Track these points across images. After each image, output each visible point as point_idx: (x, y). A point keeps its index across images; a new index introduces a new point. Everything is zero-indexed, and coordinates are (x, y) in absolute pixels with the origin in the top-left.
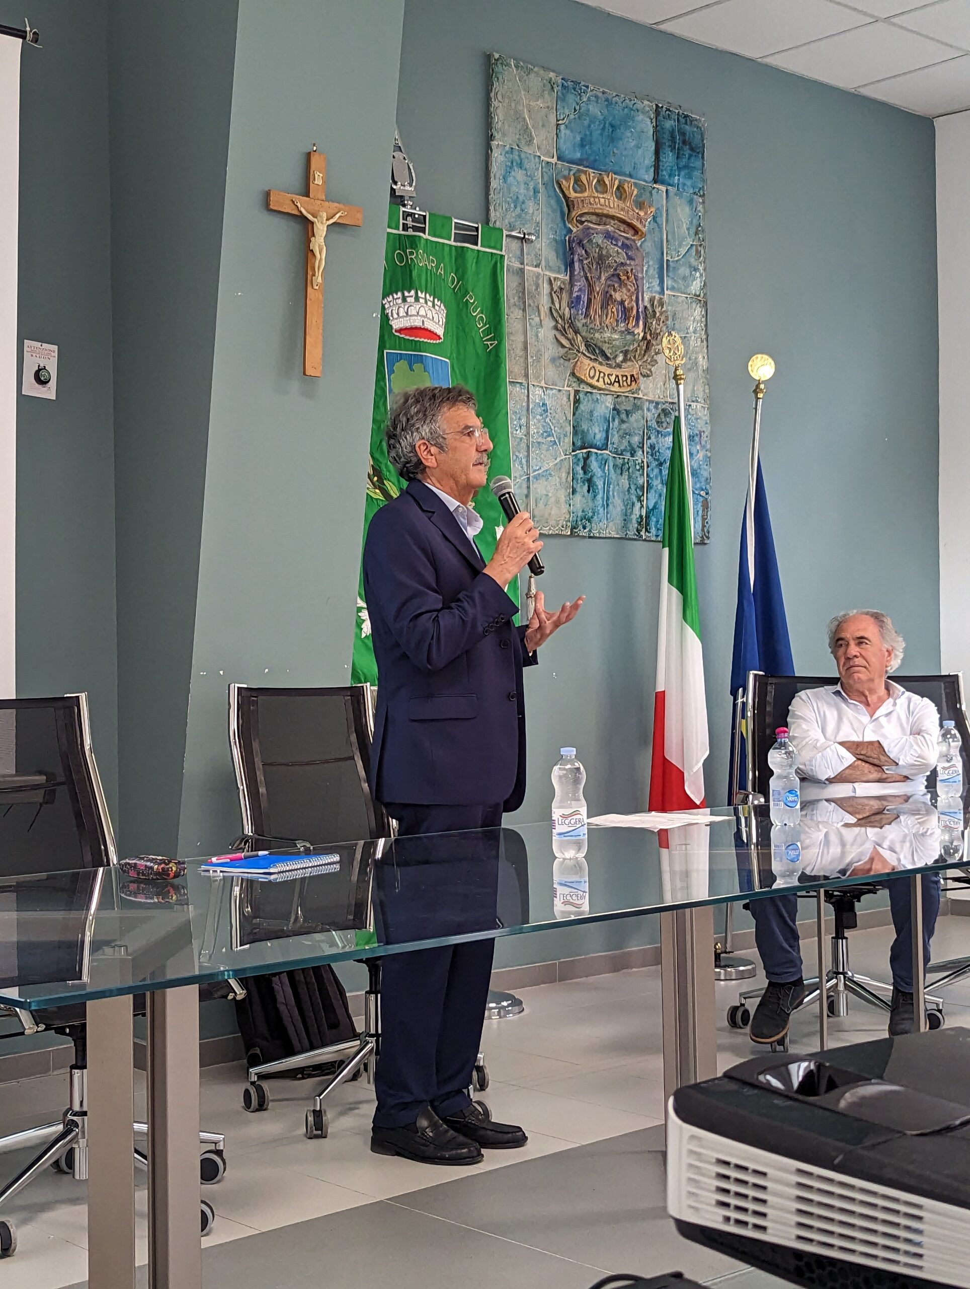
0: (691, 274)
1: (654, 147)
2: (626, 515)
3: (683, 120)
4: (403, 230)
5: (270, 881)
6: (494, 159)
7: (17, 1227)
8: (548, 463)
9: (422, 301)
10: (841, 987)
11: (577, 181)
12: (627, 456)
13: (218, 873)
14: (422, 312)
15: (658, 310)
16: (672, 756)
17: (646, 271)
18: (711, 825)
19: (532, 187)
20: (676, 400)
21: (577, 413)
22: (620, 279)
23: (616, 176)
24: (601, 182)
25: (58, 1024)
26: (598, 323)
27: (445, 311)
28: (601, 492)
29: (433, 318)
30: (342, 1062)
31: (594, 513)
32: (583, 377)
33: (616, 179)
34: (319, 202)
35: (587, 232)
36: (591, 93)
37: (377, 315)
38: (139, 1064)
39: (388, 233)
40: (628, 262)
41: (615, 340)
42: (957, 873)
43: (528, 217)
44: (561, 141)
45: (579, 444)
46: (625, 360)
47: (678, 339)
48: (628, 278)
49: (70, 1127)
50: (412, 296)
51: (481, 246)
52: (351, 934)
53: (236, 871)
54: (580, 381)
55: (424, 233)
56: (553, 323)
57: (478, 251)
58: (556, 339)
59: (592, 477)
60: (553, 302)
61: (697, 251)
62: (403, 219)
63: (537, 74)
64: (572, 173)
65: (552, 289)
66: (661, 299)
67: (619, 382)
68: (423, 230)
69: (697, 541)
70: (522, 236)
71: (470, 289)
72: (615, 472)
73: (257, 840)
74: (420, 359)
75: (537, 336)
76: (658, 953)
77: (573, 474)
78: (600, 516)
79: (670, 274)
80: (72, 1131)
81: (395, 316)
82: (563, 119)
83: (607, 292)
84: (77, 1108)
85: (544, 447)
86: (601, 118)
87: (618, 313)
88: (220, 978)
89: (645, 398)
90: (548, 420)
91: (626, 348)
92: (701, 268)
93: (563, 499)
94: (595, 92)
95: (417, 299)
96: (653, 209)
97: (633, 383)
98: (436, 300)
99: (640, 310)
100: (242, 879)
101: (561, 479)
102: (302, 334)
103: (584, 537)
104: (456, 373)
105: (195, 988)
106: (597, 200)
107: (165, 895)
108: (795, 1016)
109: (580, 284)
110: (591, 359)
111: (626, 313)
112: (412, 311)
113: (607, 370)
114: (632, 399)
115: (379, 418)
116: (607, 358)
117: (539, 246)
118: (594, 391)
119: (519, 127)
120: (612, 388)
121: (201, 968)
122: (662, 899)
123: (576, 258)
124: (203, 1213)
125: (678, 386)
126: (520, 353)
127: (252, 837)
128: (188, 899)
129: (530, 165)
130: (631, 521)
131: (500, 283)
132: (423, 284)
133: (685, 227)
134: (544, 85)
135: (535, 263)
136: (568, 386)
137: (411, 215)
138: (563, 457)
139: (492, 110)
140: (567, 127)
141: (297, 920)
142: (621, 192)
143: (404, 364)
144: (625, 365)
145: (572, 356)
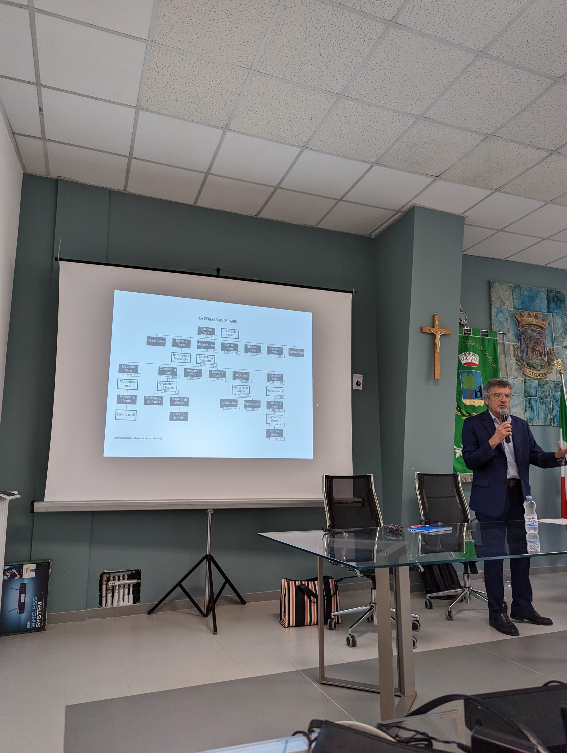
0: (563, 340)
1: (547, 301)
2: (545, 418)
3: (557, 293)
4: (464, 334)
5: (430, 535)
6: (492, 311)
7: (357, 637)
8: (516, 402)
9: (471, 355)
11: (521, 315)
12: (544, 399)
13: (414, 531)
14: (471, 358)
15: (552, 352)
17: (547, 340)
19: (505, 318)
20: (561, 380)
21: (526, 385)
22: (538, 343)
24: (529, 314)
25: (367, 575)
26: (531, 357)
27: (479, 357)
28: (536, 411)
29: (475, 359)
30: (457, 595)
31: (534, 418)
32: (527, 374)
33: (534, 313)
34: (438, 328)
35: (525, 330)
37: (457, 360)
38: (391, 589)
39: (459, 336)
40: (540, 338)
41: (538, 362)
43: (505, 327)
44: (515, 304)
45: (527, 395)
46: (541, 368)
47: (560, 361)
48: (541, 343)
50: (467, 353)
52: (457, 553)
53: (419, 531)
54: (526, 376)
55: (470, 334)
56: (515, 359)
57: (489, 338)
58: (517, 363)
59: (532, 406)
60: (515, 352)
61: (565, 333)
62: (464, 331)
63: (505, 284)
64: (519, 313)
65: (514, 348)
66: (553, 348)
67: (540, 375)
70: (503, 333)
71: (486, 350)
72: (540, 404)
73: (425, 521)
74: (471, 372)
75: (510, 363)
77: (525, 405)
78: (536, 418)
79: (556, 340)
80: (372, 609)
81: (463, 360)
82: (515, 297)
83: (533, 348)
84: (374, 602)
86: (528, 295)
87: (538, 354)
88: (416, 565)
89: (549, 380)
91: (542, 365)
93: (522, 413)
94: (525, 288)
95: (469, 354)
97: (545, 375)
98: (476, 354)
99: (546, 352)
100: (421, 534)
101: (521, 406)
102: (433, 367)
104: (483, 376)
105: (408, 567)
106: (528, 320)
107: (398, 537)
109: (524, 346)
110: (529, 369)
111: (541, 354)
112: (468, 358)
113: (535, 372)
114: (545, 381)
115: (458, 390)
116: (535, 368)
117: (509, 335)
118: (531, 379)
119: (500, 301)
120: (537, 378)
121: (409, 561)
123: (522, 338)
124: (413, 641)
125: (561, 376)
126: (505, 368)
127: (424, 520)
128: (405, 539)
129: (504, 311)
130: (547, 420)
131: (496, 347)
132: (471, 349)
133: (560, 325)
134: (508, 287)
135: (508, 341)
136: (522, 377)
137: (466, 330)
138: (521, 400)
139: (491, 296)
140: (516, 299)
141: (439, 548)
142: (536, 317)
143: (465, 374)
144: (541, 370)
145: (522, 368)
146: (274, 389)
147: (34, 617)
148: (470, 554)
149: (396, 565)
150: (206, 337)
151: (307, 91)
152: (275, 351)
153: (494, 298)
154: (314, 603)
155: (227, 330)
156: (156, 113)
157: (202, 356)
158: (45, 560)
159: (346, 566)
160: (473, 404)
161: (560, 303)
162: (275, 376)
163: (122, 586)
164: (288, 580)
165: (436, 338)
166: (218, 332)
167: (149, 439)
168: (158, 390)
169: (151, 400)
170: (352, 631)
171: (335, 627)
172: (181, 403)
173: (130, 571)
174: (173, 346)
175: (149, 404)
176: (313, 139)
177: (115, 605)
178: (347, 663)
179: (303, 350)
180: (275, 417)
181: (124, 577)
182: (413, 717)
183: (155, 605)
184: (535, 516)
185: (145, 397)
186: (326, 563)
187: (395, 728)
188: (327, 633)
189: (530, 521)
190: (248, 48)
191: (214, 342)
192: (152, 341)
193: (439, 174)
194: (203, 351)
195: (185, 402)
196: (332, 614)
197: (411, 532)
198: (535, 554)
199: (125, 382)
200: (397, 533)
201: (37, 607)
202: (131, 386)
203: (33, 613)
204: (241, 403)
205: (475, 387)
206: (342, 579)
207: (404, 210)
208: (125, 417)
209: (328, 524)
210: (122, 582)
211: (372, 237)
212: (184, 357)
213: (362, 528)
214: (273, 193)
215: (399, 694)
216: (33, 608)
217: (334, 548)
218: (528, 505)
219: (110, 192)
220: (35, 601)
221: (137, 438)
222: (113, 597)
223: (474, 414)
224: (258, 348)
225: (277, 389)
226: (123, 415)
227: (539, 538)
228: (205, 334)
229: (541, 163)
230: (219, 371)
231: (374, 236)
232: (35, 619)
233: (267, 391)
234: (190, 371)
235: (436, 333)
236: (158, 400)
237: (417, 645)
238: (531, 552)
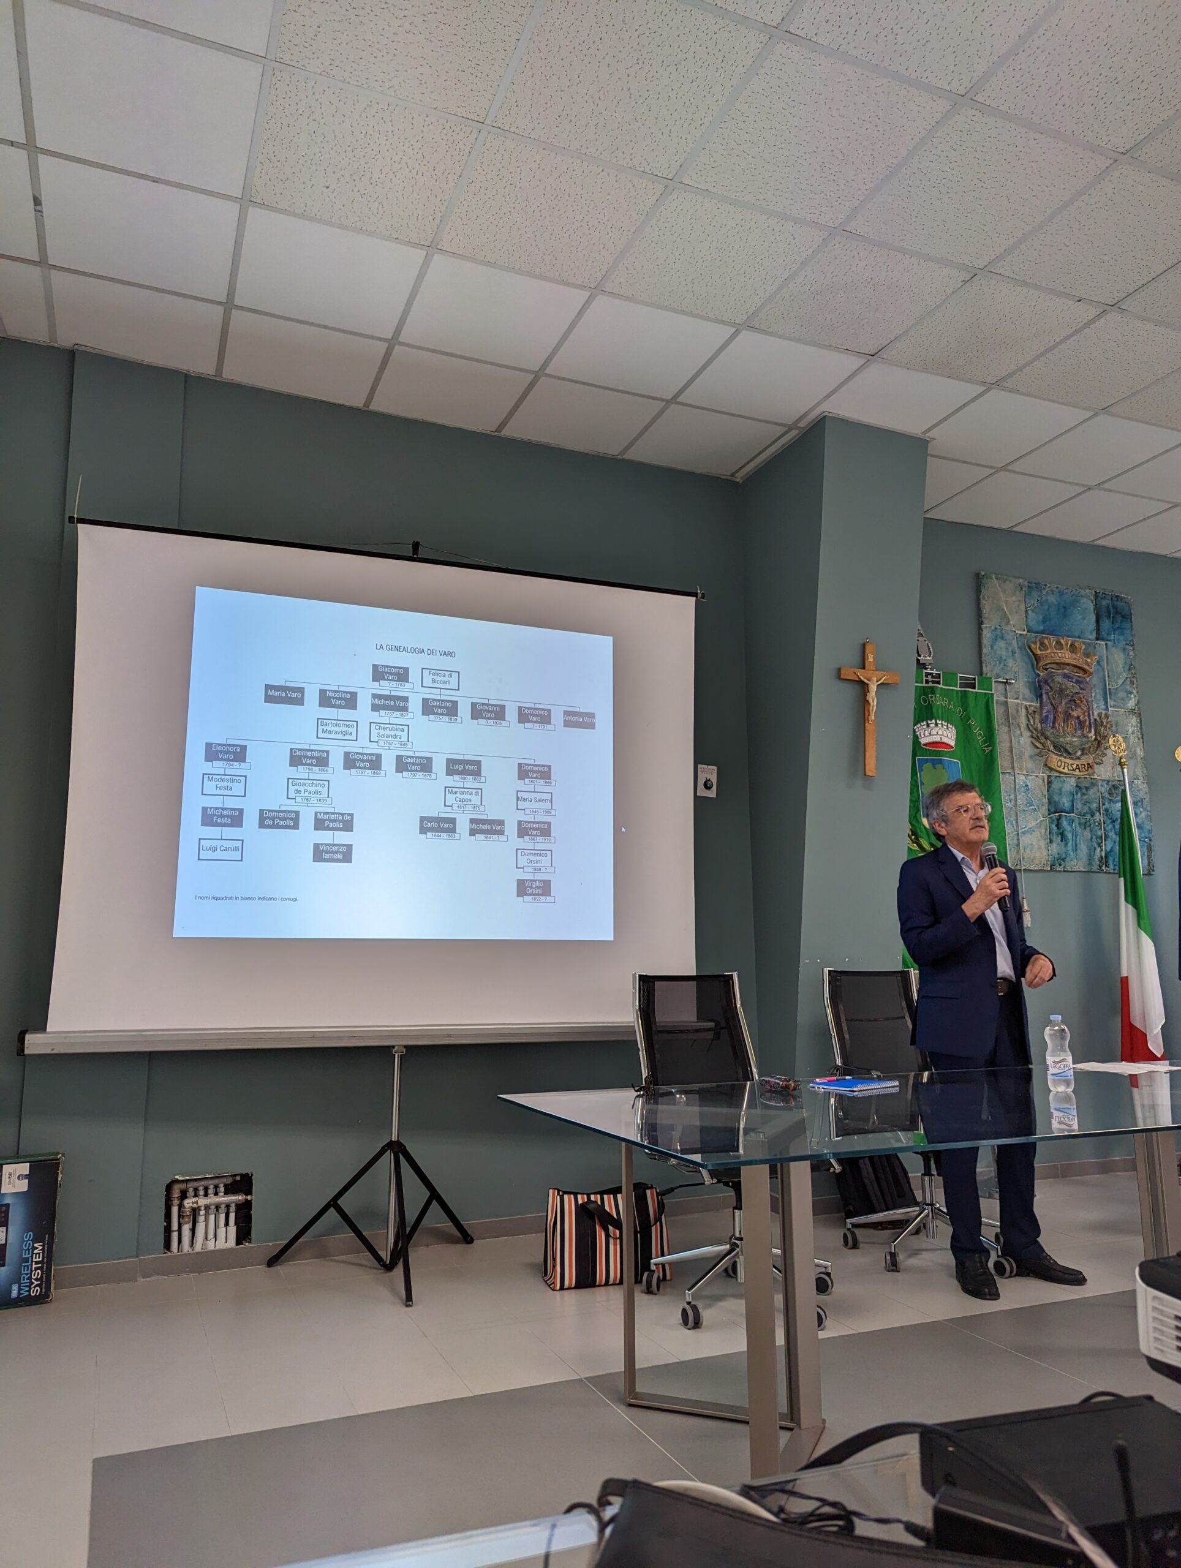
0: (1128, 696)
1: (1095, 617)
2: (1090, 856)
3: (1115, 599)
4: (925, 683)
5: (854, 1096)
6: (984, 636)
7: (704, 1308)
8: (1031, 823)
9: (939, 725)
11: (1042, 644)
12: (1088, 817)
13: (821, 1089)
14: (940, 732)
15: (1105, 721)
16: (1137, 1022)
17: (1094, 696)
18: (1171, 1072)
19: (1010, 650)
20: (1122, 779)
21: (1051, 789)
22: (1076, 702)
24: (1058, 643)
25: (725, 1179)
26: (1062, 732)
27: (956, 731)
28: (1071, 841)
29: (948, 735)
30: (908, 1221)
31: (1066, 855)
32: (1053, 767)
33: (1068, 640)
34: (871, 672)
35: (1051, 675)
36: (1048, 589)
37: (910, 736)
38: (774, 1209)
39: (916, 687)
40: (1081, 692)
41: (1075, 742)
43: (1009, 669)
44: (1029, 621)
45: (1052, 810)
46: (1083, 754)
47: (1120, 739)
48: (1082, 702)
49: (734, 1247)
50: (933, 723)
51: (977, 689)
52: (910, 1134)
53: (831, 1088)
54: (1051, 769)
55: (940, 684)
56: (1029, 734)
57: (976, 692)
58: (1033, 744)
59: (1063, 831)
60: (1029, 721)
61: (1131, 681)
62: (925, 677)
63: (1010, 581)
64: (1038, 639)
65: (1028, 712)
66: (1106, 713)
67: (1079, 769)
68: (939, 683)
69: (1146, 873)
70: (1005, 681)
71: (971, 716)
72: (1080, 828)
73: (845, 1069)
74: (940, 762)
75: (1019, 742)
76: (1134, 1161)
77: (1050, 830)
78: (1071, 857)
79: (1112, 697)
80: (735, 1250)
81: (923, 736)
82: (1030, 607)
83: (1067, 711)
84: (737, 1235)
85: (1028, 813)
86: (1056, 603)
87: (1075, 724)
88: (825, 1158)
89: (1099, 778)
90: (1029, 795)
91: (1083, 746)
92: (1135, 692)
93: (1043, 846)
94: (1051, 588)
95: (936, 725)
96: (1097, 657)
97: (1090, 769)
98: (949, 724)
99: (1092, 722)
100: (836, 1095)
101: (1041, 833)
102: (862, 751)
103: (1060, 871)
105: (809, 1162)
106: (1056, 654)
107: (788, 1102)
109: (1047, 708)
110: (1058, 755)
111: (1081, 724)
112: (934, 732)
113: (1070, 762)
114: (1089, 779)
115: (914, 799)
116: (1070, 754)
117: (1017, 686)
118: (1062, 775)
119: (1000, 614)
121: (811, 1150)
122: (1135, 1124)
123: (1044, 692)
124: (819, 1314)
125: (1122, 769)
126: (1009, 754)
127: (841, 1067)
128: (802, 1105)
129: (1009, 637)
130: (1094, 860)
131: (992, 713)
132: (940, 715)
133: (1121, 666)
134: (1016, 587)
135: (1015, 697)
136: (1043, 773)
137: (931, 674)
138: (1042, 819)
139: (981, 606)
140: (1033, 611)
141: (874, 1122)
142: (1073, 648)
143: (929, 765)
144: (1083, 757)
145: (1043, 754)
146: (532, 796)
147: (27, 1274)
149: (786, 1158)
150: (391, 685)
151: (603, 171)
152: (534, 715)
153: (986, 611)
154: (615, 1239)
155: (434, 671)
156: (284, 211)
157: (382, 726)
158: (49, 1154)
159: (681, 1162)
161: (1121, 622)
162: (535, 768)
163: (213, 1207)
164: (561, 1193)
165: (868, 691)
166: (415, 676)
167: (270, 899)
168: (288, 798)
169: (273, 819)
170: (693, 1295)
171: (658, 1290)
172: (337, 825)
173: (231, 1176)
174: (321, 705)
175: (269, 827)
176: (615, 273)
177: (198, 1247)
178: (683, 1362)
179: (592, 715)
180: (535, 855)
181: (216, 1190)
182: (814, 1470)
183: (282, 1249)
184: (1068, 1056)
185: (261, 811)
186: (640, 1157)
187: (779, 1495)
188: (640, 1299)
189: (1058, 1066)
190: (478, 78)
191: (408, 697)
192: (277, 694)
193: (877, 351)
194: (383, 716)
195: (347, 824)
196: (652, 1261)
197: (815, 1092)
198: (1066, 1134)
199: (218, 780)
200: (786, 1093)
201: (33, 1253)
202: (231, 789)
203: (25, 1266)
204: (463, 825)
206: (672, 1190)
207: (802, 424)
208: (218, 855)
209: (644, 1075)
210: (212, 1200)
211: (738, 481)
212: (344, 729)
213: (714, 1084)
214: (532, 385)
215: (788, 1424)
216: (24, 1256)
217: (656, 1124)
218: (1054, 1034)
219: (187, 378)
220: (27, 1241)
221: (244, 899)
222: (193, 1230)
224: (499, 709)
225: (539, 796)
226: (214, 849)
227: (1075, 1103)
228: (388, 680)
229: (1086, 330)
230: (417, 757)
231: (741, 478)
232: (27, 1279)
233: (517, 800)
234: (356, 757)
235: (869, 680)
236: (288, 818)
237: (827, 1323)
238: (1059, 1129)
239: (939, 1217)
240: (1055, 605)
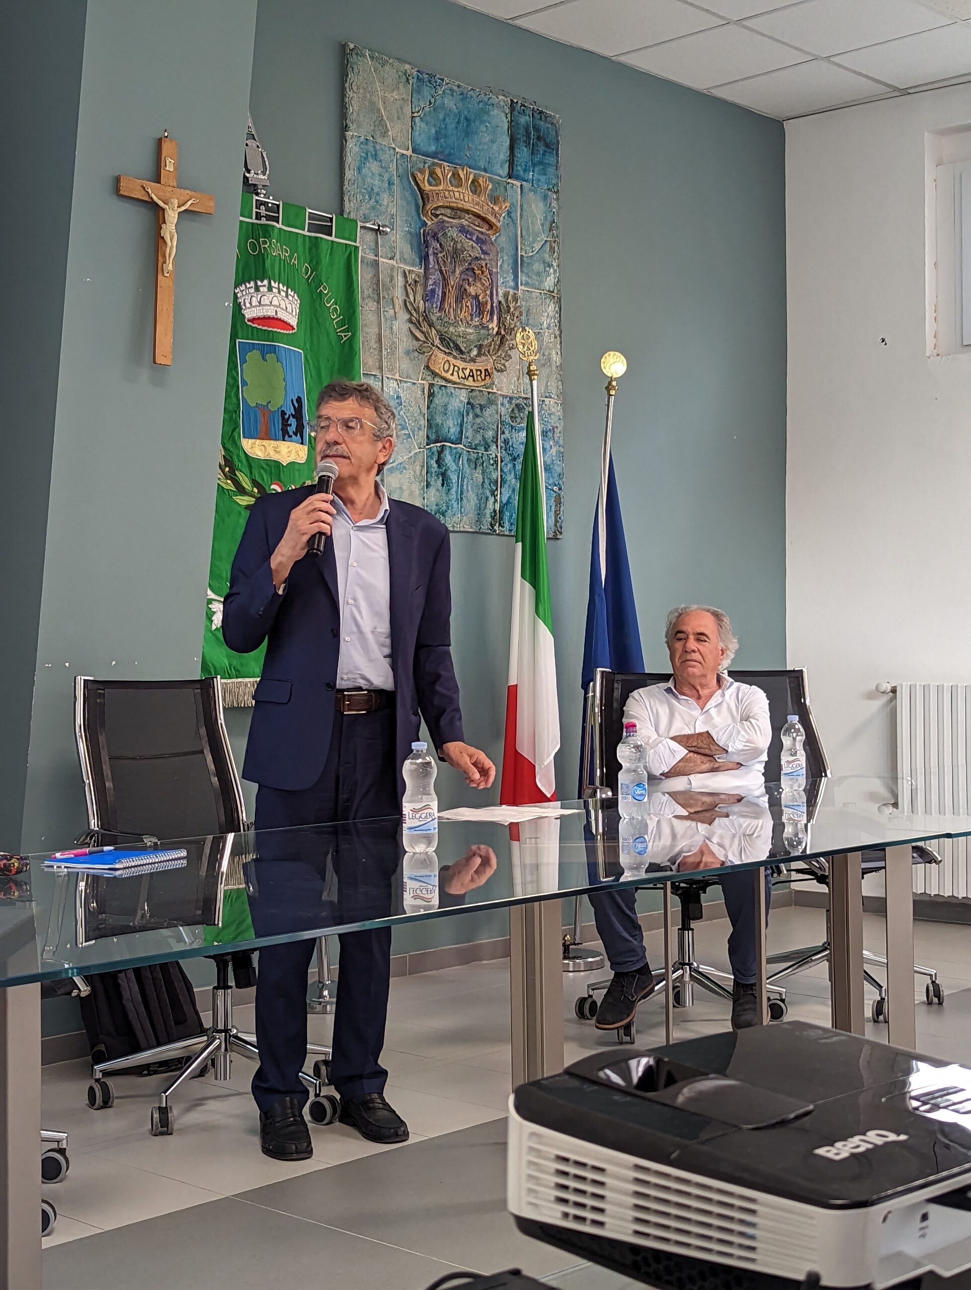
0: (545, 270)
1: (508, 141)
2: (480, 509)
3: (537, 116)
4: (257, 219)
5: (115, 877)
6: (348, 150)
8: (402, 456)
9: (274, 290)
10: (687, 978)
11: (432, 174)
12: (481, 450)
13: (63, 869)
14: (275, 302)
15: (512, 305)
16: (524, 749)
17: (501, 265)
18: (562, 818)
19: (386, 179)
20: (529, 396)
21: (431, 406)
22: (474, 273)
23: (471, 170)
24: (456, 175)
26: (453, 317)
27: (299, 302)
28: (455, 486)
29: (286, 308)
30: (188, 1058)
31: (448, 507)
32: (438, 371)
33: (470, 173)
34: (172, 189)
35: (443, 226)
36: (446, 86)
37: (229, 304)
39: (241, 221)
40: (483, 256)
41: (470, 334)
42: (801, 865)
43: (383, 209)
44: (416, 134)
45: (433, 437)
46: (479, 354)
47: (531, 334)
48: (483, 273)
50: (265, 286)
51: (335, 237)
52: (198, 929)
53: (79, 867)
54: (435, 374)
55: (278, 223)
56: (407, 316)
57: (333, 242)
58: (411, 331)
59: (446, 470)
60: (407, 295)
61: (551, 246)
62: (256, 208)
63: (392, 66)
64: (427, 166)
65: (407, 282)
66: (515, 294)
67: (473, 376)
68: (276, 220)
69: (550, 536)
70: (377, 228)
71: (323, 280)
72: (469, 466)
73: (103, 835)
74: (273, 350)
75: (391, 328)
77: (427, 467)
78: (454, 510)
79: (524, 270)
81: (248, 305)
82: (419, 112)
83: (461, 286)
86: (456, 111)
87: (472, 307)
88: (64, 976)
89: (499, 392)
90: (402, 412)
91: (481, 342)
93: (418, 491)
94: (449, 85)
95: (270, 289)
96: (508, 204)
97: (488, 378)
98: (289, 290)
99: (494, 305)
100: (88, 875)
101: (415, 472)
102: (152, 323)
104: (309, 364)
106: (451, 193)
107: (7, 891)
108: (641, 1006)
109: (435, 277)
110: (446, 353)
111: (480, 307)
112: (265, 301)
113: (462, 364)
114: (486, 394)
115: (231, 408)
116: (462, 352)
117: (393, 238)
118: (448, 385)
119: (374, 118)
121: (43, 965)
122: (512, 893)
123: (431, 251)
124: (44, 1213)
125: (531, 381)
126: (374, 345)
127: (97, 832)
128: (31, 895)
129: (385, 156)
130: (485, 515)
131: (354, 275)
132: (277, 273)
133: (539, 222)
134: (400, 77)
135: (390, 255)
136: (423, 379)
137: (265, 204)
138: (418, 450)
139: (347, 100)
140: (422, 120)
141: (143, 916)
142: (475, 187)
143: (256, 353)
144: (479, 359)
145: (425, 350)
148: (237, 928)
153: (354, 106)
160: (275, 457)
197: (54, 874)
200: (5, 879)
205: (282, 401)
223: (277, 488)
238: (413, 906)
239: (235, 1048)
240: (455, 115)
